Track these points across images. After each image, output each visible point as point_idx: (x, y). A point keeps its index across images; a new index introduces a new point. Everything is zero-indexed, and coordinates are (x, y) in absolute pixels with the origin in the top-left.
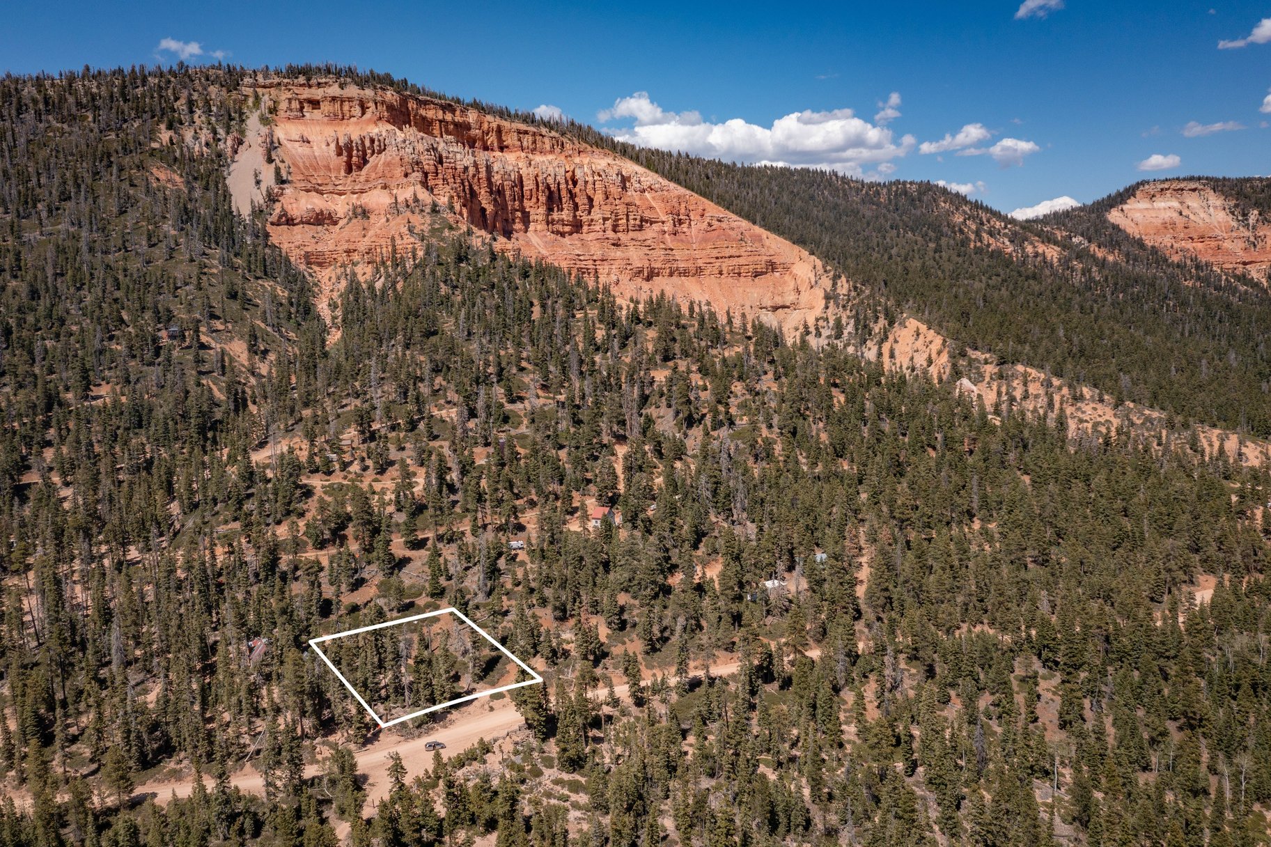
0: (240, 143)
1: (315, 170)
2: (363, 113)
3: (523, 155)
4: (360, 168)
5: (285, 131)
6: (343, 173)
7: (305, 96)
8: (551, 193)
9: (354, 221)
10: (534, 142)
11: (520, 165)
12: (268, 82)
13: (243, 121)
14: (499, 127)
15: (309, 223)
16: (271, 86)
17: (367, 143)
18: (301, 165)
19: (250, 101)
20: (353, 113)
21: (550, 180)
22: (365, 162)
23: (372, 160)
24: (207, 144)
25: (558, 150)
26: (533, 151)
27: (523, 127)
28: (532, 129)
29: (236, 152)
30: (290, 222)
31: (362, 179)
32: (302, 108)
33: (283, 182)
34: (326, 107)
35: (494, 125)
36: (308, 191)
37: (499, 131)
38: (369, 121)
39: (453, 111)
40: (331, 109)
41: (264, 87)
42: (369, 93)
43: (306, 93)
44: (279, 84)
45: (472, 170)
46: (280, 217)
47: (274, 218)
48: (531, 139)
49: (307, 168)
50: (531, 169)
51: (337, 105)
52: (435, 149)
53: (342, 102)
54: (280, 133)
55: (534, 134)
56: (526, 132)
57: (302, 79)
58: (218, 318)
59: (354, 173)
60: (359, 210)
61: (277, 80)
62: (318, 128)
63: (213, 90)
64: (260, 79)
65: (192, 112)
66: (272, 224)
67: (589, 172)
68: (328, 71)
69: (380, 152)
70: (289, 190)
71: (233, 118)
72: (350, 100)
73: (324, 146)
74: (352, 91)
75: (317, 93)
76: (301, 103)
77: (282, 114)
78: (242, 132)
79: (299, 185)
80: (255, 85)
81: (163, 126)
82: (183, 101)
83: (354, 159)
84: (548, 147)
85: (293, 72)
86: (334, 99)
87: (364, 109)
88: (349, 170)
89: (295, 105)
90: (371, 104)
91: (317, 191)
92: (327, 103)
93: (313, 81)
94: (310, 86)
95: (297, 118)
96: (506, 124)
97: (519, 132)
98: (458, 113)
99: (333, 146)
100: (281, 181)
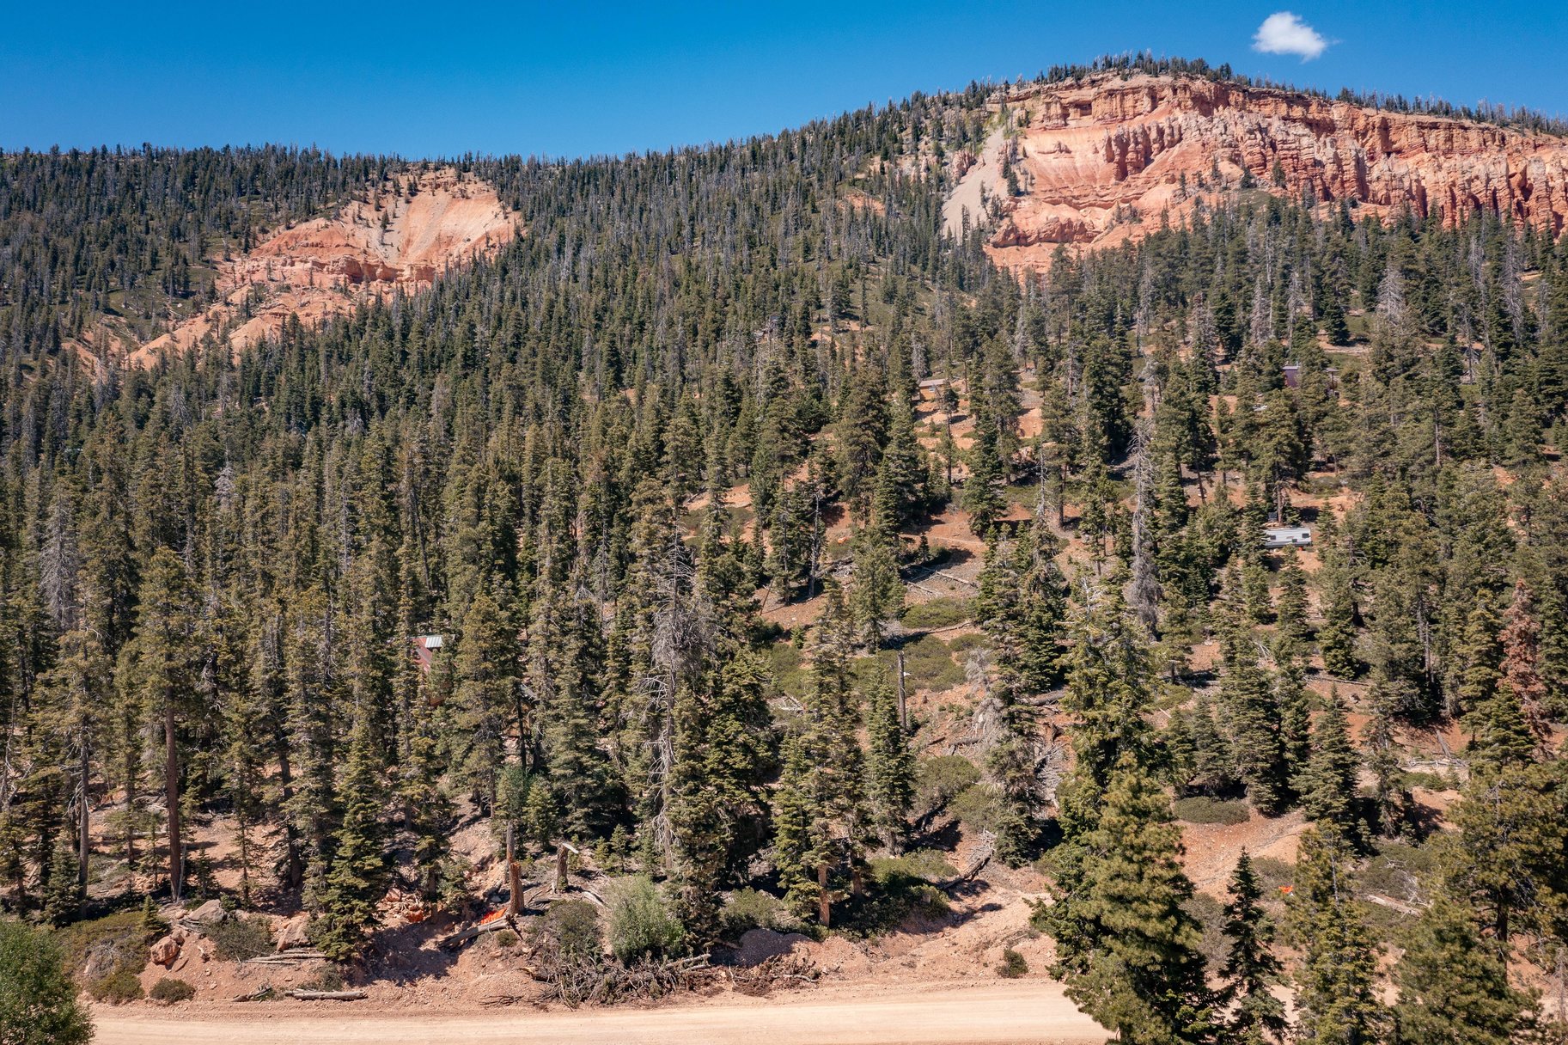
0: (972, 162)
1: (1072, 181)
2: (1154, 107)
3: (1427, 156)
4: (1139, 169)
5: (1036, 144)
6: (1113, 181)
7: (1071, 99)
8: (1478, 206)
9: (1119, 228)
10: (1450, 139)
11: (1422, 172)
12: (1023, 92)
13: (980, 140)
14: (1384, 120)
15: (1049, 240)
16: (1027, 96)
17: (1153, 135)
18: (1052, 178)
19: (995, 119)
20: (1139, 109)
21: (1477, 187)
22: (1148, 161)
23: (1157, 159)
24: (928, 169)
25: (1493, 147)
26: (1448, 152)
27: (1432, 119)
28: (1445, 120)
29: (964, 174)
30: (1021, 240)
31: (1139, 182)
32: (1065, 116)
33: (1019, 193)
34: (1099, 108)
35: (1377, 120)
36: (1055, 203)
37: (1385, 127)
38: (1162, 113)
39: (1307, 105)
40: (1107, 108)
41: (1018, 99)
42: (1165, 79)
43: (1074, 95)
44: (1038, 92)
45: (1330, 169)
46: (1007, 234)
47: (998, 237)
48: (1442, 134)
49: (1058, 179)
50: (1441, 175)
51: (1116, 101)
52: (1263, 131)
53: (1123, 95)
54: (1030, 145)
55: (1450, 127)
56: (1434, 126)
57: (1069, 81)
58: (857, 318)
59: (1129, 178)
60: (1128, 213)
61: (1036, 87)
62: (1085, 136)
63: (949, 114)
64: (1013, 91)
65: (917, 138)
66: (996, 245)
67: (1555, 172)
68: (1109, 64)
69: (1172, 144)
70: (1025, 203)
71: (970, 138)
72: (1135, 90)
73: (1090, 155)
74: (1142, 80)
75: (1087, 94)
76: (1064, 108)
77: (1035, 125)
78: (978, 152)
79: (1041, 196)
80: (1004, 101)
81: (877, 159)
82: (909, 130)
83: (1131, 156)
84: (1474, 144)
85: (1058, 75)
86: (1111, 93)
87: (1155, 100)
88: (1122, 174)
89: (1056, 110)
90: (1168, 92)
91: (1070, 204)
92: (1100, 101)
93: (1086, 79)
94: (1080, 87)
95: (1057, 128)
96: (1397, 117)
97: (1421, 126)
98: (1314, 108)
99: (1103, 152)
100: (1017, 193)
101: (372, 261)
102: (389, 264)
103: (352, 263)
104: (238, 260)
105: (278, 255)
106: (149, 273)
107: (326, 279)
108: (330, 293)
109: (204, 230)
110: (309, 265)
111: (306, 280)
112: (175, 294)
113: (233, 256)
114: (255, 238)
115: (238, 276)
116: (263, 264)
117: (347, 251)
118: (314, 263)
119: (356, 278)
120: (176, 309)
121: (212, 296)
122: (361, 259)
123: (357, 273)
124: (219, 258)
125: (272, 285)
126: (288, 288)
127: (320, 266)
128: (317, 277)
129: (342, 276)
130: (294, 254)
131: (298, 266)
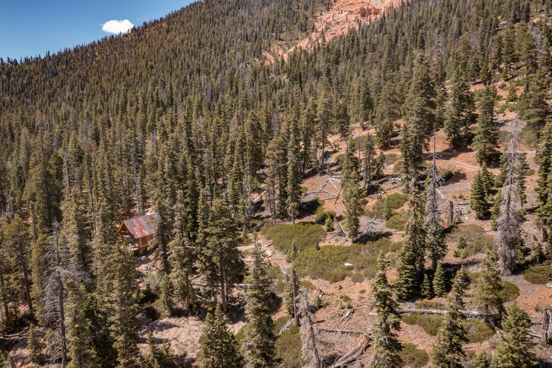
101: (370, 7)
102: (376, 8)
103: (362, 9)
104: (325, 14)
105: (337, 10)
106: (295, 24)
107: (352, 17)
108: (353, 22)
109: (316, 4)
110: (347, 13)
111: (345, 19)
112: (302, 30)
113: (323, 13)
114: (332, 5)
115: (323, 21)
116: (332, 15)
117: (361, 5)
118: (349, 11)
119: (363, 15)
120: (301, 36)
121: (314, 29)
122: (366, 7)
123: (364, 13)
124: (318, 15)
125: (333, 23)
126: (338, 23)
127: (351, 12)
128: (349, 17)
129: (359, 15)
130: (342, 9)
131: (344, 13)
